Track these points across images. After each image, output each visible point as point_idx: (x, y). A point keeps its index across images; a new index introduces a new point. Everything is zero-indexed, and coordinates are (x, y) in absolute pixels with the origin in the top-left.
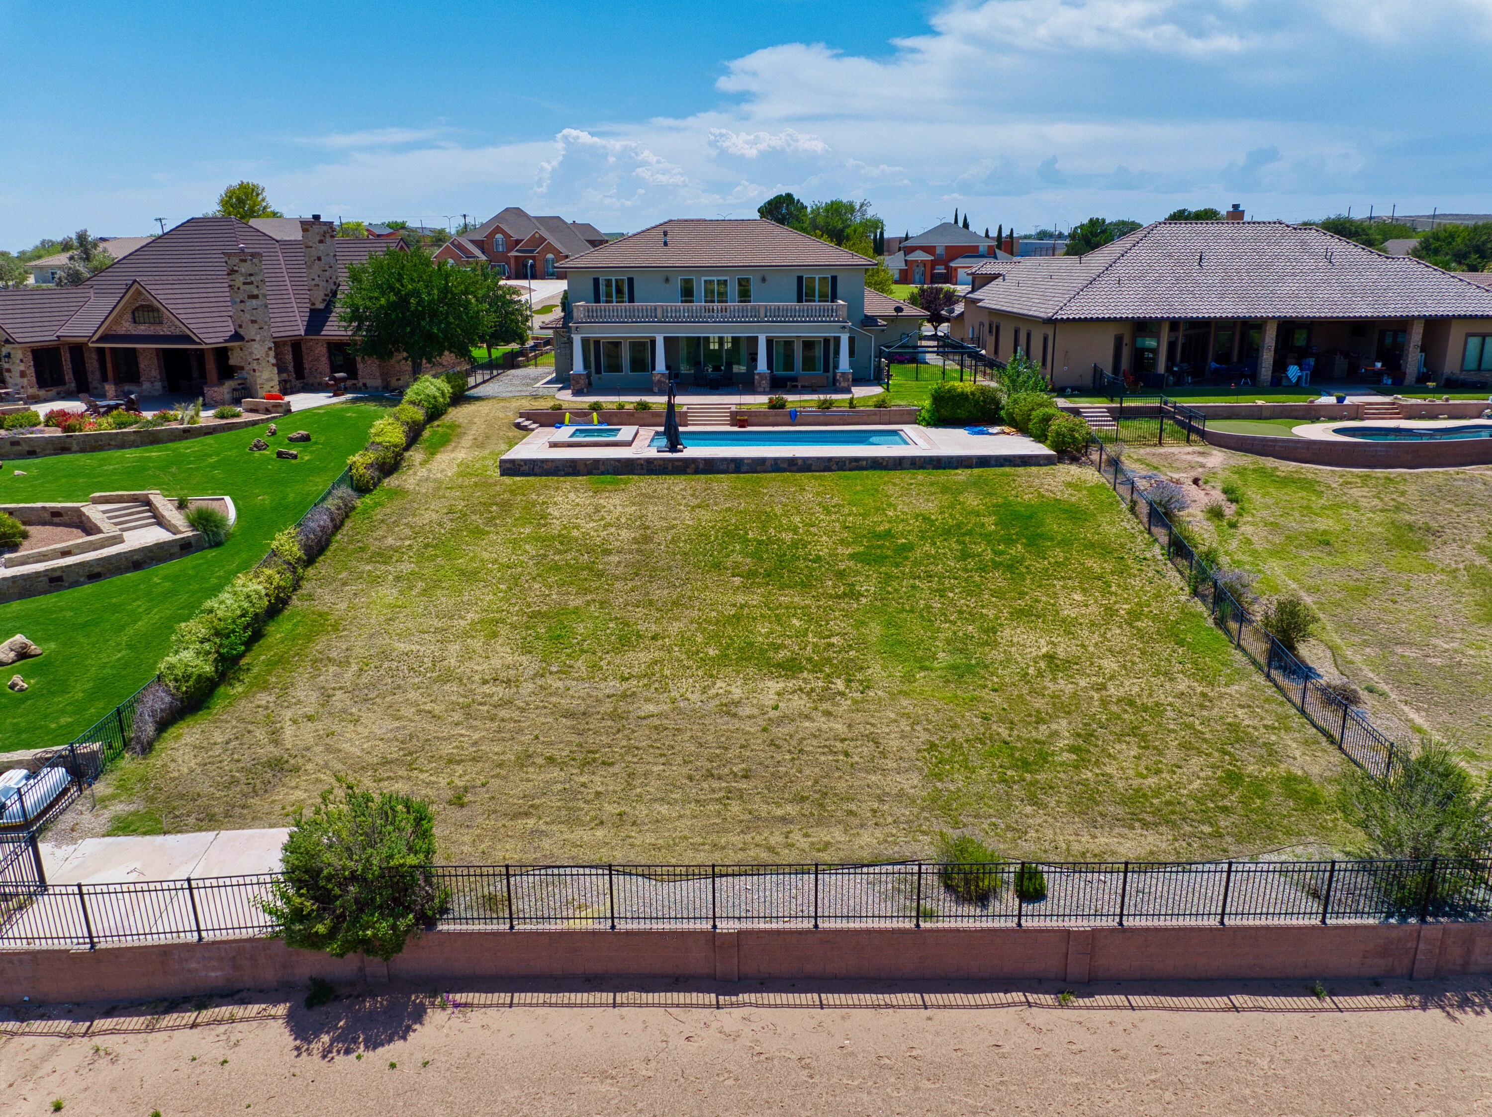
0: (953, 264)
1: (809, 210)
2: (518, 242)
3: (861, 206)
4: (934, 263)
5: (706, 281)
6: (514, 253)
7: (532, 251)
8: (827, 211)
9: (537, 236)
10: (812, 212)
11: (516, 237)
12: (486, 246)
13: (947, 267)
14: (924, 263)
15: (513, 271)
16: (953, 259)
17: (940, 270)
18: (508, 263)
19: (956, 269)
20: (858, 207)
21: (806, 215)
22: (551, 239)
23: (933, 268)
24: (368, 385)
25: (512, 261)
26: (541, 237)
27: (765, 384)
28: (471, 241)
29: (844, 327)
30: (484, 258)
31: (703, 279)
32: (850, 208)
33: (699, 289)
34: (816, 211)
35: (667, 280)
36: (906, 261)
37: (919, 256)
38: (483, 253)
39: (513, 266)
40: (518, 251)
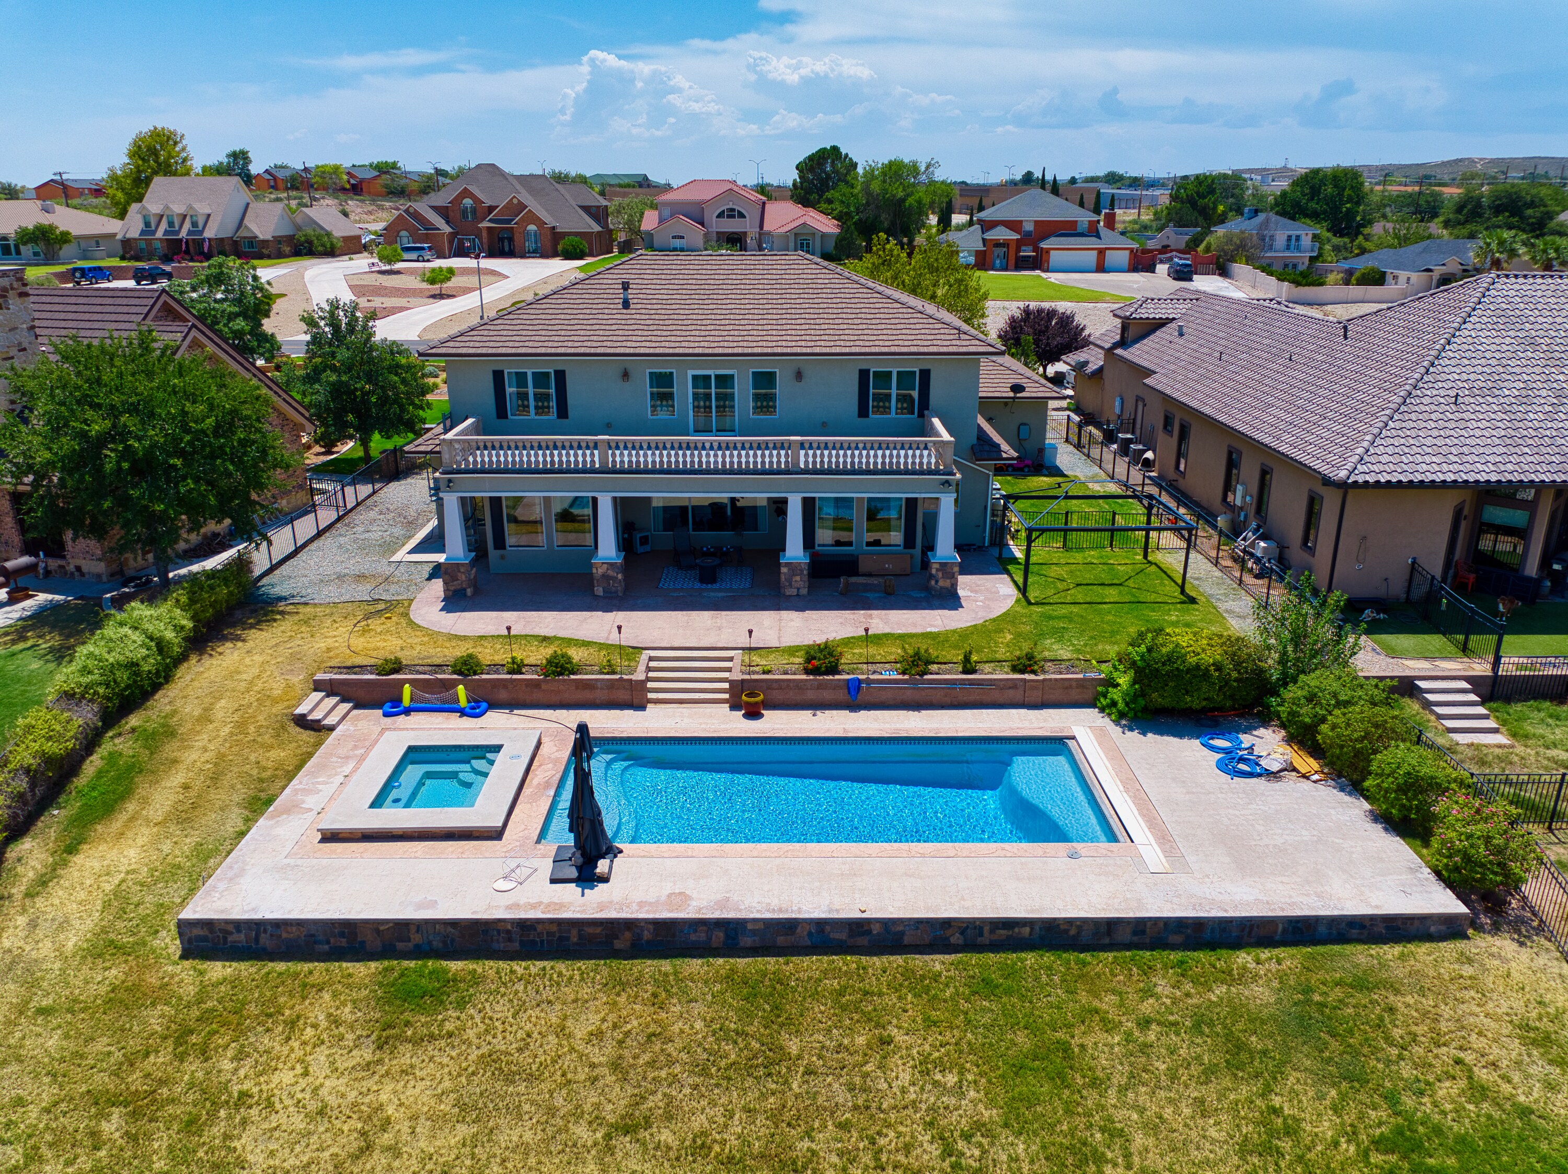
0: (1044, 245)
1: (860, 170)
2: (491, 209)
3: (928, 167)
4: (1019, 244)
5: (695, 378)
6: (485, 224)
7: (509, 221)
8: (884, 174)
9: (515, 201)
10: (865, 175)
11: (488, 203)
12: (451, 214)
13: (1036, 249)
14: (1005, 244)
15: (486, 247)
16: (1044, 238)
17: (1027, 252)
18: (479, 236)
19: (1048, 251)
20: (923, 169)
21: (856, 178)
22: (533, 205)
23: (1018, 250)
24: (85, 569)
25: (485, 234)
26: (520, 202)
27: (800, 582)
28: (433, 208)
29: (947, 482)
30: (447, 229)
31: (691, 373)
32: (914, 169)
33: (684, 391)
34: (870, 174)
35: (626, 375)
36: (984, 240)
37: (1001, 234)
38: (448, 222)
39: (485, 240)
40: (491, 221)
